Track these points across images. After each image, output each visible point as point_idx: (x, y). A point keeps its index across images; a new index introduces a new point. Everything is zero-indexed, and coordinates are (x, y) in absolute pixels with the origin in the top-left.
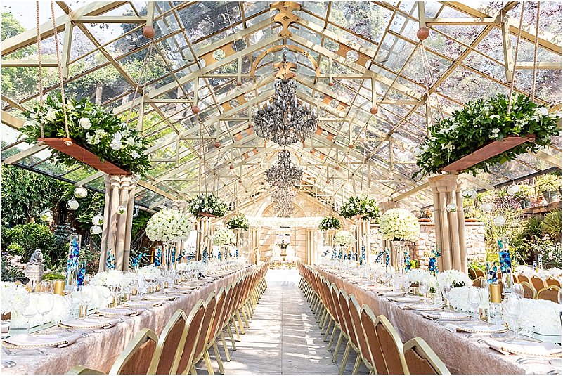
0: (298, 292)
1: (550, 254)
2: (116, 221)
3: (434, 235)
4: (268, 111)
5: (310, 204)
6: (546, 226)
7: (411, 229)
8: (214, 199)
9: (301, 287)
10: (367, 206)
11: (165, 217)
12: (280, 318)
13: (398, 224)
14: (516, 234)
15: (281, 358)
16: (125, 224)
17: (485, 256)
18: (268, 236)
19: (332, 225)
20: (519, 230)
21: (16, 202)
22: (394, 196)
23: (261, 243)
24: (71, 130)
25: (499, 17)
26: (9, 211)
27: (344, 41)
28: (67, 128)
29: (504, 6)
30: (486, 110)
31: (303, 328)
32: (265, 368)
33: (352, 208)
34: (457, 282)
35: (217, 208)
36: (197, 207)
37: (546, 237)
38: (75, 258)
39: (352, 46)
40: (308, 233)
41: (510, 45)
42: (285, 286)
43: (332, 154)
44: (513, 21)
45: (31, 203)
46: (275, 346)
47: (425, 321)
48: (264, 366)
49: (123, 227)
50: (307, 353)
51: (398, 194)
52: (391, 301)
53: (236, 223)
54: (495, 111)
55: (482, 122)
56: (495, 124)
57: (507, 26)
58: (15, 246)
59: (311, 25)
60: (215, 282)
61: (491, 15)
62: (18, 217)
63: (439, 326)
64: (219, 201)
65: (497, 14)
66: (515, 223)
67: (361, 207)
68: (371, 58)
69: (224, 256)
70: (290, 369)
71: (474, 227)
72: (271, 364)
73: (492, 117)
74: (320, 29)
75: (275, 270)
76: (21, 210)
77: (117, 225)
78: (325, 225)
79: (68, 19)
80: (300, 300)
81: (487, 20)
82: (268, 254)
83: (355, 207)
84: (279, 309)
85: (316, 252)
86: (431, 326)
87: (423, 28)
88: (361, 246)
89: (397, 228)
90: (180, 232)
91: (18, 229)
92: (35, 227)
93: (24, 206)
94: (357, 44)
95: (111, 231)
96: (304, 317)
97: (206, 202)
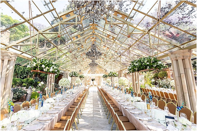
0: (97, 94)
1: (160, 83)
2: (50, 78)
3: (131, 78)
4: (90, 52)
5: (100, 70)
6: (159, 75)
7: (126, 83)
8: (75, 73)
9: (98, 92)
10: (115, 74)
11: (63, 81)
12: (92, 103)
13: (123, 81)
14: (152, 77)
15: (93, 117)
16: (53, 79)
17: (144, 83)
18: (89, 78)
19: (105, 77)
20: (152, 76)
21: (24, 72)
22: (121, 69)
23: (87, 80)
24: (40, 68)
25: (148, 32)
26: (23, 74)
27: (108, 34)
28: (39, 68)
29: (149, 29)
30: (146, 61)
31: (99, 107)
32: (90, 121)
33: (111, 75)
34: (138, 100)
35: (76, 75)
36: (71, 75)
37: (159, 79)
38: (41, 99)
39: (111, 35)
40: (99, 77)
41: (151, 39)
42: (94, 92)
43: (105, 59)
44: (151, 33)
45: (28, 72)
46: (92, 113)
47: (131, 114)
48: (90, 120)
49: (52, 80)
50: (100, 115)
51: (122, 69)
52: (122, 104)
53: (81, 76)
54: (148, 62)
55: (145, 64)
56: (148, 65)
57: (150, 34)
58: (24, 84)
59: (100, 30)
60: (76, 95)
61: (146, 31)
62: (25, 76)
63: (135, 117)
64: (77, 73)
65: (147, 31)
66: (152, 74)
67: (113, 74)
68: (115, 38)
69: (78, 85)
70: (96, 121)
71: (141, 76)
72: (91, 119)
73: (147, 63)
74: (102, 31)
75: (91, 87)
76: (26, 74)
77: (51, 79)
78: (104, 77)
79: (38, 33)
80: (98, 97)
81: (145, 33)
82: (89, 83)
83: (112, 74)
84: (93, 100)
85: (101, 82)
86: (132, 116)
87: (129, 35)
88: (113, 84)
89: (123, 82)
90: (67, 84)
91: (25, 80)
92: (30, 79)
93: (27, 73)
94: (112, 34)
95: (49, 81)
96: (99, 102)
97: (74, 74)
